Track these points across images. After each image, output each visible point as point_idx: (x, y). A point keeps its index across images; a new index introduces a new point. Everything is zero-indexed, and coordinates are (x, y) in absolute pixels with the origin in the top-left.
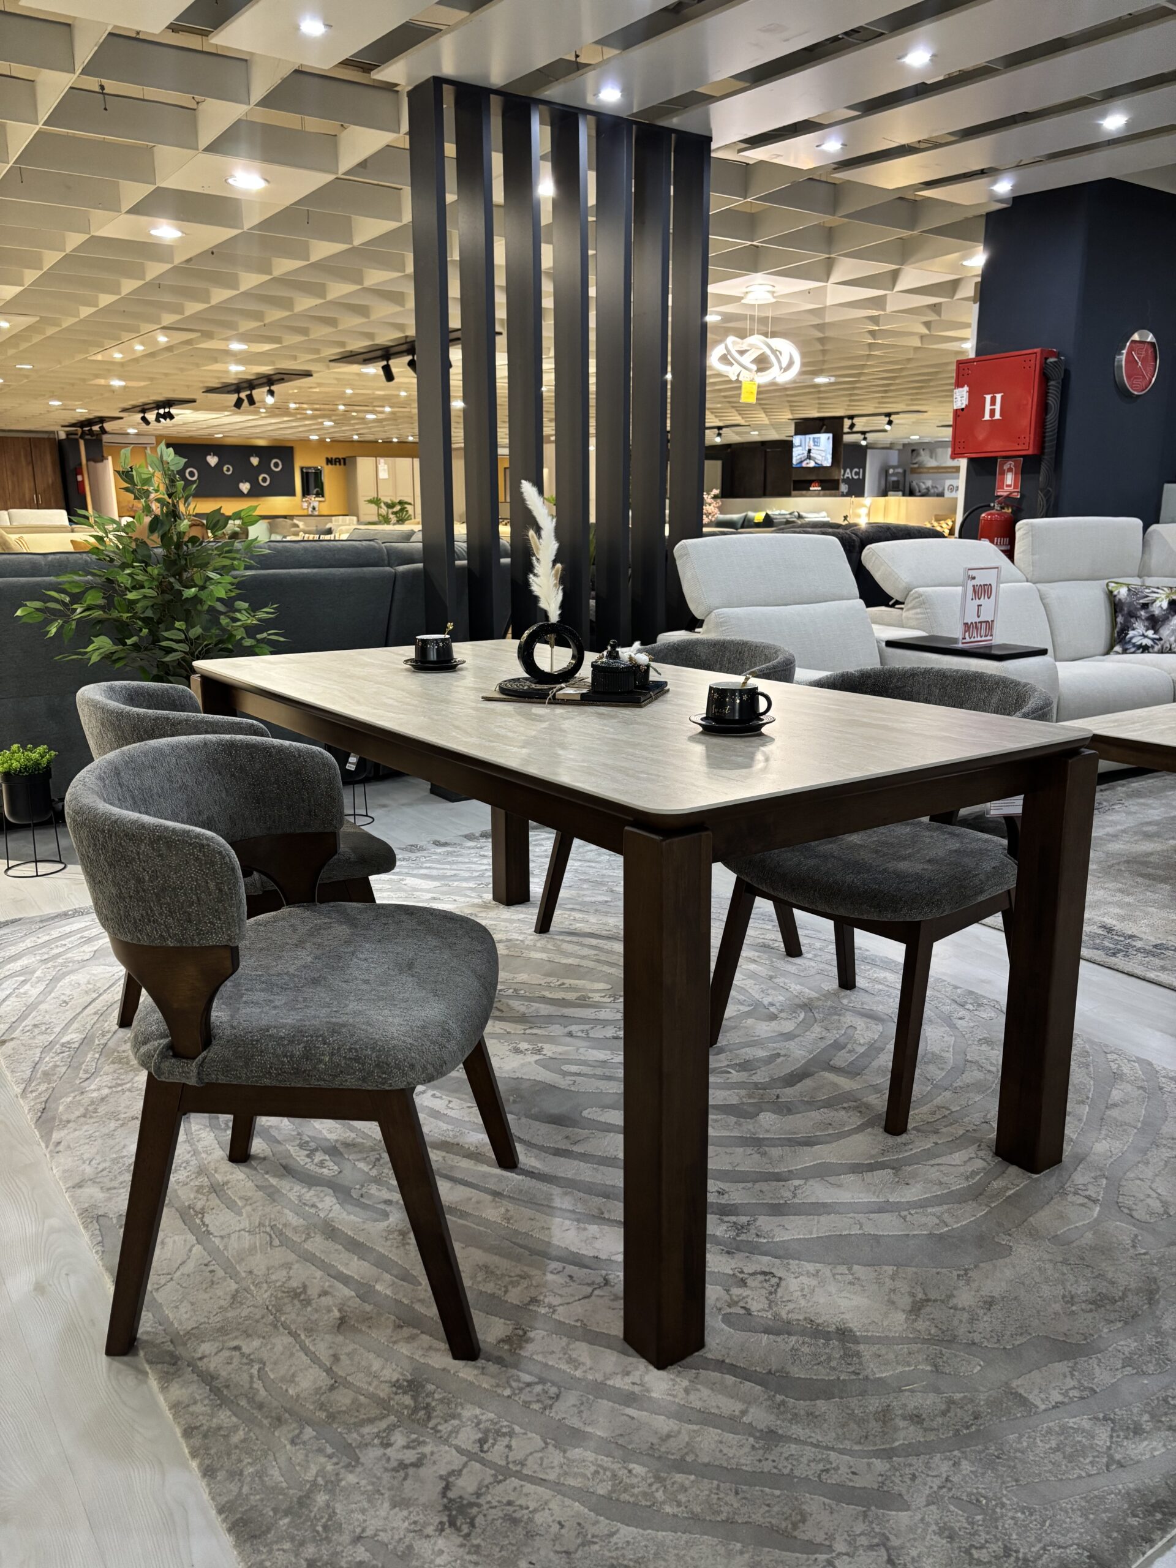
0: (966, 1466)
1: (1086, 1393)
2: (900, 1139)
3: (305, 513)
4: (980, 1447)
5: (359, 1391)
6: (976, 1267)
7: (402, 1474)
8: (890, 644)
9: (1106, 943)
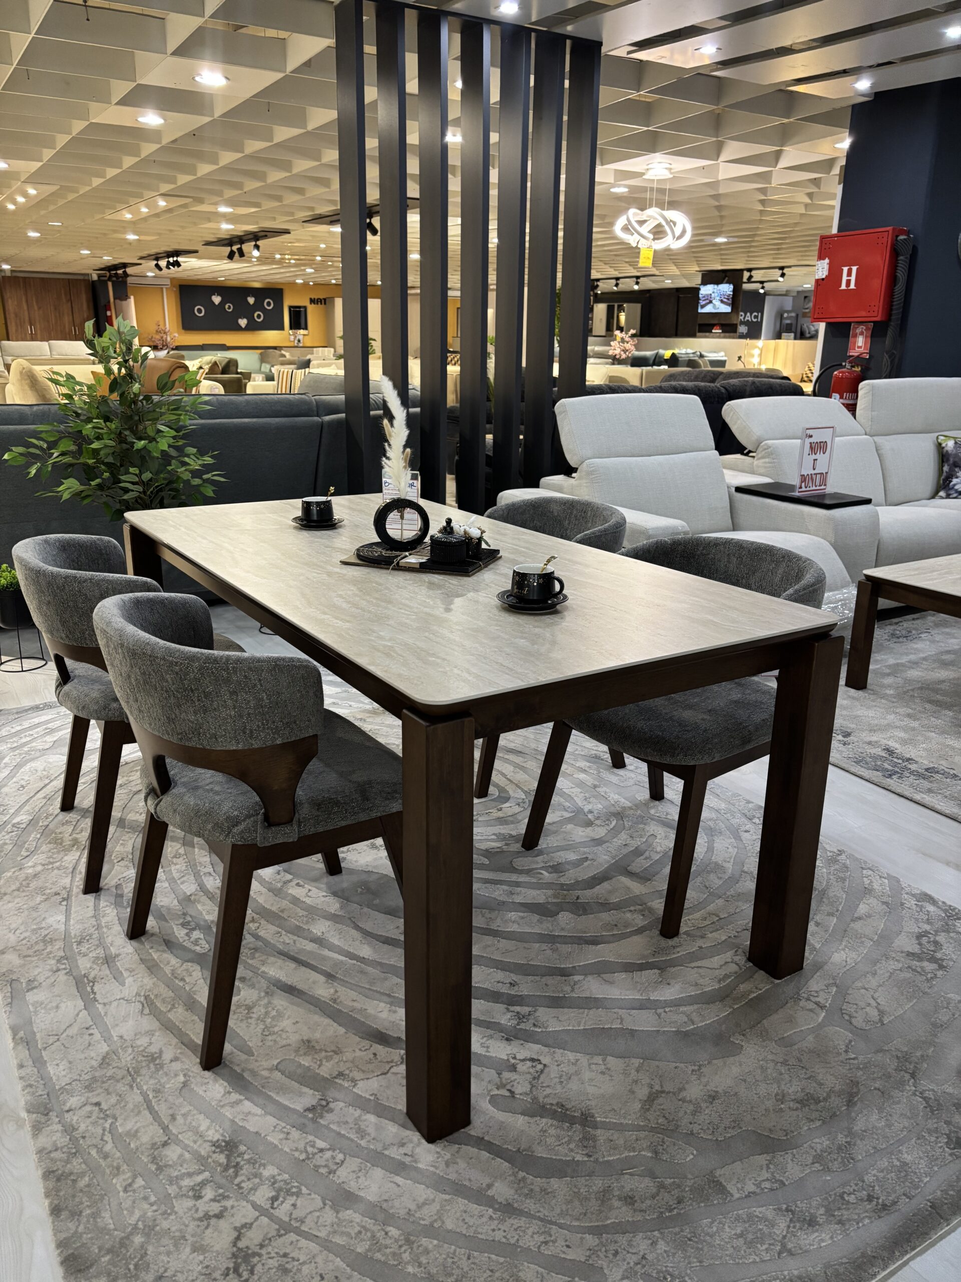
0: (662, 1246)
1: (776, 1185)
2: (671, 942)
3: (291, 344)
4: (677, 1229)
5: (186, 1148)
6: (709, 1063)
7: (205, 1223)
8: (739, 489)
9: (886, 766)
